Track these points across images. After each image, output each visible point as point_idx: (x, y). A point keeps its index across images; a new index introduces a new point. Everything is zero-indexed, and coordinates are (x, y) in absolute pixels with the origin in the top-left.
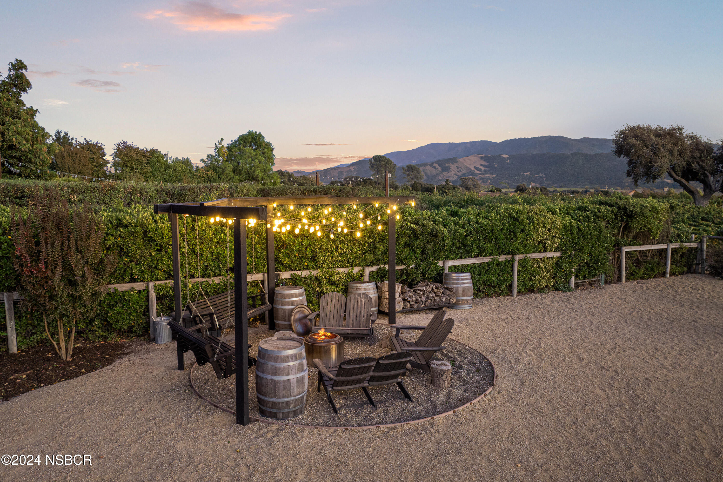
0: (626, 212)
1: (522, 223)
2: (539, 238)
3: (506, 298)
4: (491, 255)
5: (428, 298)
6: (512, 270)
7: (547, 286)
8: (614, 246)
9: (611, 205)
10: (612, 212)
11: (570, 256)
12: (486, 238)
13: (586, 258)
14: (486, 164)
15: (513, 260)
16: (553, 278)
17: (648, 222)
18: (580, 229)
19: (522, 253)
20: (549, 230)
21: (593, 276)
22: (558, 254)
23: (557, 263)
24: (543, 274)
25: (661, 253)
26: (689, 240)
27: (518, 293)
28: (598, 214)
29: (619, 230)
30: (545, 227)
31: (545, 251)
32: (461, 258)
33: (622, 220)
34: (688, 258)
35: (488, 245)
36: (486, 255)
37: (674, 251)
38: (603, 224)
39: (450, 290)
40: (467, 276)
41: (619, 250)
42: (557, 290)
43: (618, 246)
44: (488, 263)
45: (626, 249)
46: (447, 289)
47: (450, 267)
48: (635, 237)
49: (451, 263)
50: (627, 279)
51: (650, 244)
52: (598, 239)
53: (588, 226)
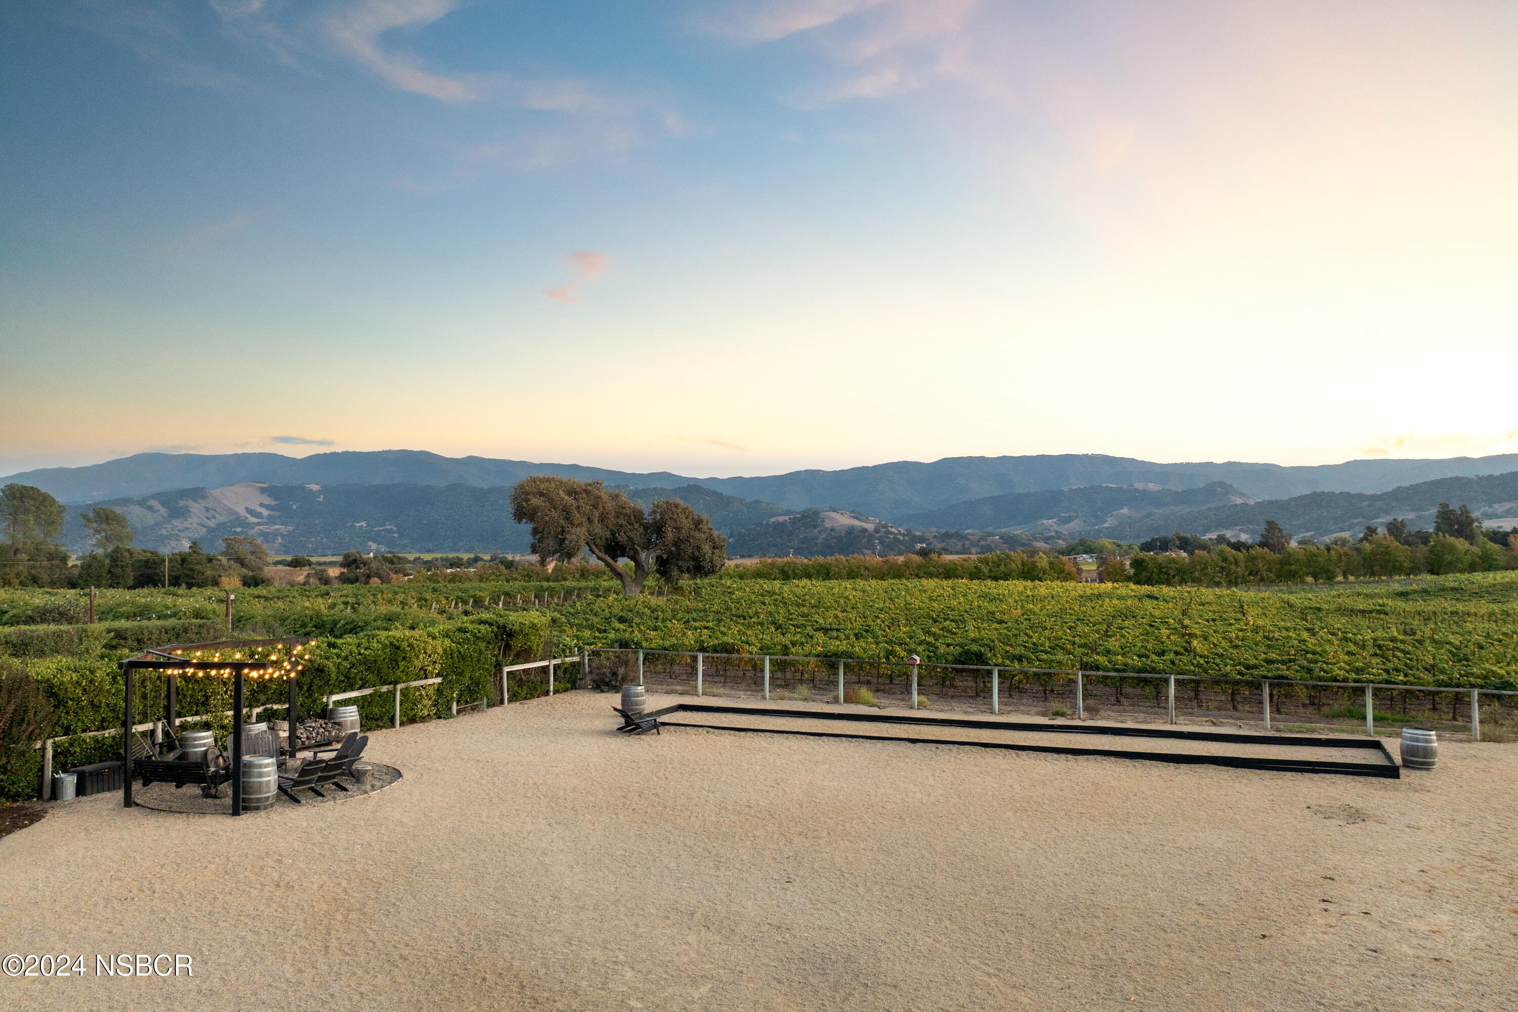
0: (505, 631)
1: (404, 651)
2: (420, 665)
3: (389, 730)
4: (374, 686)
5: (318, 733)
6: (394, 701)
7: (429, 715)
8: (495, 667)
9: (491, 625)
10: (492, 632)
11: (450, 681)
12: (369, 669)
13: (467, 682)
14: (274, 503)
15: (395, 690)
16: (435, 706)
17: (528, 640)
18: (460, 653)
19: (404, 682)
20: (430, 656)
21: (475, 700)
22: (439, 680)
23: (438, 690)
24: (425, 702)
25: (545, 669)
26: (572, 654)
27: (401, 724)
28: (478, 635)
29: (500, 650)
30: (425, 653)
31: (426, 678)
32: (344, 691)
33: (502, 639)
34: (571, 674)
35: (371, 675)
36: (368, 687)
37: (556, 667)
38: (482, 645)
39: (339, 724)
40: (354, 708)
41: (500, 671)
42: (439, 718)
43: (499, 667)
44: (370, 695)
45: (506, 669)
46: (335, 723)
47: (334, 702)
48: (518, 655)
49: (335, 698)
50: (510, 701)
51: (533, 661)
52: (478, 661)
53: (468, 648)
